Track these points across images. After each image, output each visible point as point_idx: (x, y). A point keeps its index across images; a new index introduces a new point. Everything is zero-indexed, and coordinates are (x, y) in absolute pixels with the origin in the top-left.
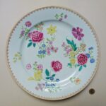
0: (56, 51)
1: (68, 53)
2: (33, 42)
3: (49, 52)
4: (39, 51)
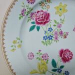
0: (65, 37)
4: (44, 37)
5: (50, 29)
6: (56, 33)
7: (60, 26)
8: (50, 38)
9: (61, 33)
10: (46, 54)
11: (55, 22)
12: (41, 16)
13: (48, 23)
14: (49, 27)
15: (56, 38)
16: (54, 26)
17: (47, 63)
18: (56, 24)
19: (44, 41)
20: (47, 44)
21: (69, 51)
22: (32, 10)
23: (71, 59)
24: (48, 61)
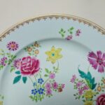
0: (61, 90)
1: (81, 92)
2: (22, 76)
3: (49, 92)
4: (33, 91)
5: (41, 81)
6: (48, 86)
7: (52, 76)
8: (41, 91)
11: (47, 70)
12: (28, 64)
16: (46, 76)
18: (47, 74)
19: (33, 95)
20: (36, 100)
22: (15, 57)
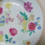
9: (10, 19)
10: (2, 31)
13: (2, 14)
14: (2, 16)
15: (7, 22)
17: (2, 36)
21: (15, 29)
23: (16, 34)
24: (3, 35)
